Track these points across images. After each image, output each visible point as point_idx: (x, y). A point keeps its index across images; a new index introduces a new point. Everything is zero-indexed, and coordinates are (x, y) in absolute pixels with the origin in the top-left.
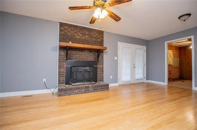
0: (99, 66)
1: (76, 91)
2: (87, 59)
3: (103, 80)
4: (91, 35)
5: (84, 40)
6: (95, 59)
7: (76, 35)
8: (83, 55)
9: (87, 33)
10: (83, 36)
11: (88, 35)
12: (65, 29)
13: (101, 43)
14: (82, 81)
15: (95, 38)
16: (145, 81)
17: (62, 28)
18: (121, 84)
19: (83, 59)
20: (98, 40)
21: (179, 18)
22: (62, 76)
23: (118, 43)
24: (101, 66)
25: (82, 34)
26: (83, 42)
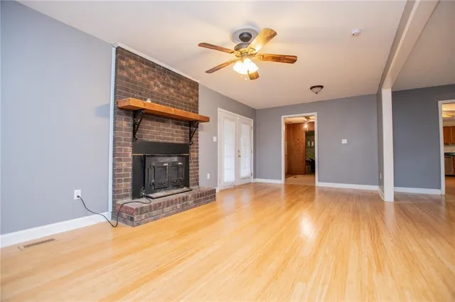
0: (192, 154)
1: (166, 209)
2: (172, 139)
3: (198, 184)
4: (179, 89)
5: (168, 97)
6: (185, 140)
7: (152, 83)
8: (164, 130)
9: (172, 82)
10: (165, 89)
11: (173, 87)
12: (130, 66)
13: (195, 108)
14: (165, 188)
15: (186, 96)
16: (252, 180)
17: (124, 63)
18: (222, 188)
19: (164, 138)
20: (191, 100)
21: (311, 88)
22: (123, 179)
23: (219, 112)
24: (195, 154)
25: (163, 84)
26: (165, 101)
